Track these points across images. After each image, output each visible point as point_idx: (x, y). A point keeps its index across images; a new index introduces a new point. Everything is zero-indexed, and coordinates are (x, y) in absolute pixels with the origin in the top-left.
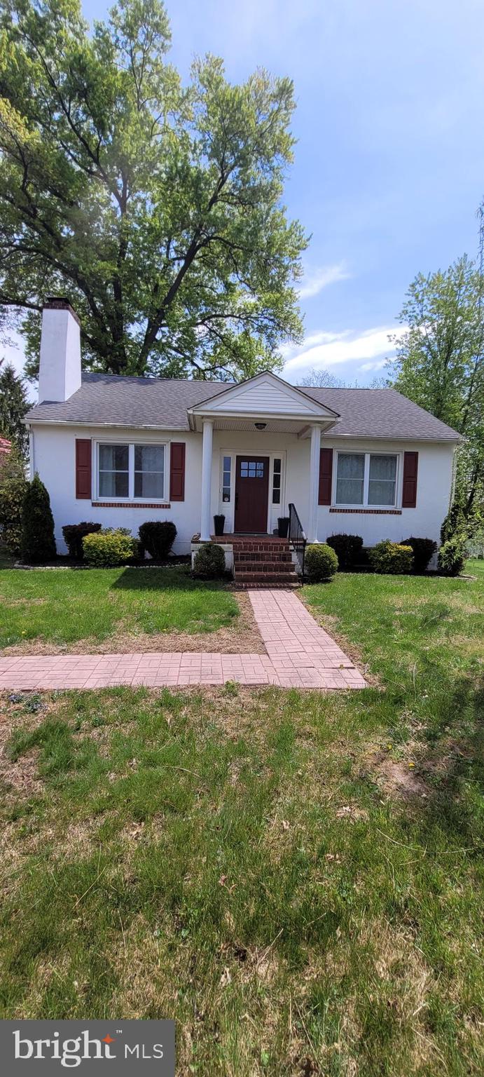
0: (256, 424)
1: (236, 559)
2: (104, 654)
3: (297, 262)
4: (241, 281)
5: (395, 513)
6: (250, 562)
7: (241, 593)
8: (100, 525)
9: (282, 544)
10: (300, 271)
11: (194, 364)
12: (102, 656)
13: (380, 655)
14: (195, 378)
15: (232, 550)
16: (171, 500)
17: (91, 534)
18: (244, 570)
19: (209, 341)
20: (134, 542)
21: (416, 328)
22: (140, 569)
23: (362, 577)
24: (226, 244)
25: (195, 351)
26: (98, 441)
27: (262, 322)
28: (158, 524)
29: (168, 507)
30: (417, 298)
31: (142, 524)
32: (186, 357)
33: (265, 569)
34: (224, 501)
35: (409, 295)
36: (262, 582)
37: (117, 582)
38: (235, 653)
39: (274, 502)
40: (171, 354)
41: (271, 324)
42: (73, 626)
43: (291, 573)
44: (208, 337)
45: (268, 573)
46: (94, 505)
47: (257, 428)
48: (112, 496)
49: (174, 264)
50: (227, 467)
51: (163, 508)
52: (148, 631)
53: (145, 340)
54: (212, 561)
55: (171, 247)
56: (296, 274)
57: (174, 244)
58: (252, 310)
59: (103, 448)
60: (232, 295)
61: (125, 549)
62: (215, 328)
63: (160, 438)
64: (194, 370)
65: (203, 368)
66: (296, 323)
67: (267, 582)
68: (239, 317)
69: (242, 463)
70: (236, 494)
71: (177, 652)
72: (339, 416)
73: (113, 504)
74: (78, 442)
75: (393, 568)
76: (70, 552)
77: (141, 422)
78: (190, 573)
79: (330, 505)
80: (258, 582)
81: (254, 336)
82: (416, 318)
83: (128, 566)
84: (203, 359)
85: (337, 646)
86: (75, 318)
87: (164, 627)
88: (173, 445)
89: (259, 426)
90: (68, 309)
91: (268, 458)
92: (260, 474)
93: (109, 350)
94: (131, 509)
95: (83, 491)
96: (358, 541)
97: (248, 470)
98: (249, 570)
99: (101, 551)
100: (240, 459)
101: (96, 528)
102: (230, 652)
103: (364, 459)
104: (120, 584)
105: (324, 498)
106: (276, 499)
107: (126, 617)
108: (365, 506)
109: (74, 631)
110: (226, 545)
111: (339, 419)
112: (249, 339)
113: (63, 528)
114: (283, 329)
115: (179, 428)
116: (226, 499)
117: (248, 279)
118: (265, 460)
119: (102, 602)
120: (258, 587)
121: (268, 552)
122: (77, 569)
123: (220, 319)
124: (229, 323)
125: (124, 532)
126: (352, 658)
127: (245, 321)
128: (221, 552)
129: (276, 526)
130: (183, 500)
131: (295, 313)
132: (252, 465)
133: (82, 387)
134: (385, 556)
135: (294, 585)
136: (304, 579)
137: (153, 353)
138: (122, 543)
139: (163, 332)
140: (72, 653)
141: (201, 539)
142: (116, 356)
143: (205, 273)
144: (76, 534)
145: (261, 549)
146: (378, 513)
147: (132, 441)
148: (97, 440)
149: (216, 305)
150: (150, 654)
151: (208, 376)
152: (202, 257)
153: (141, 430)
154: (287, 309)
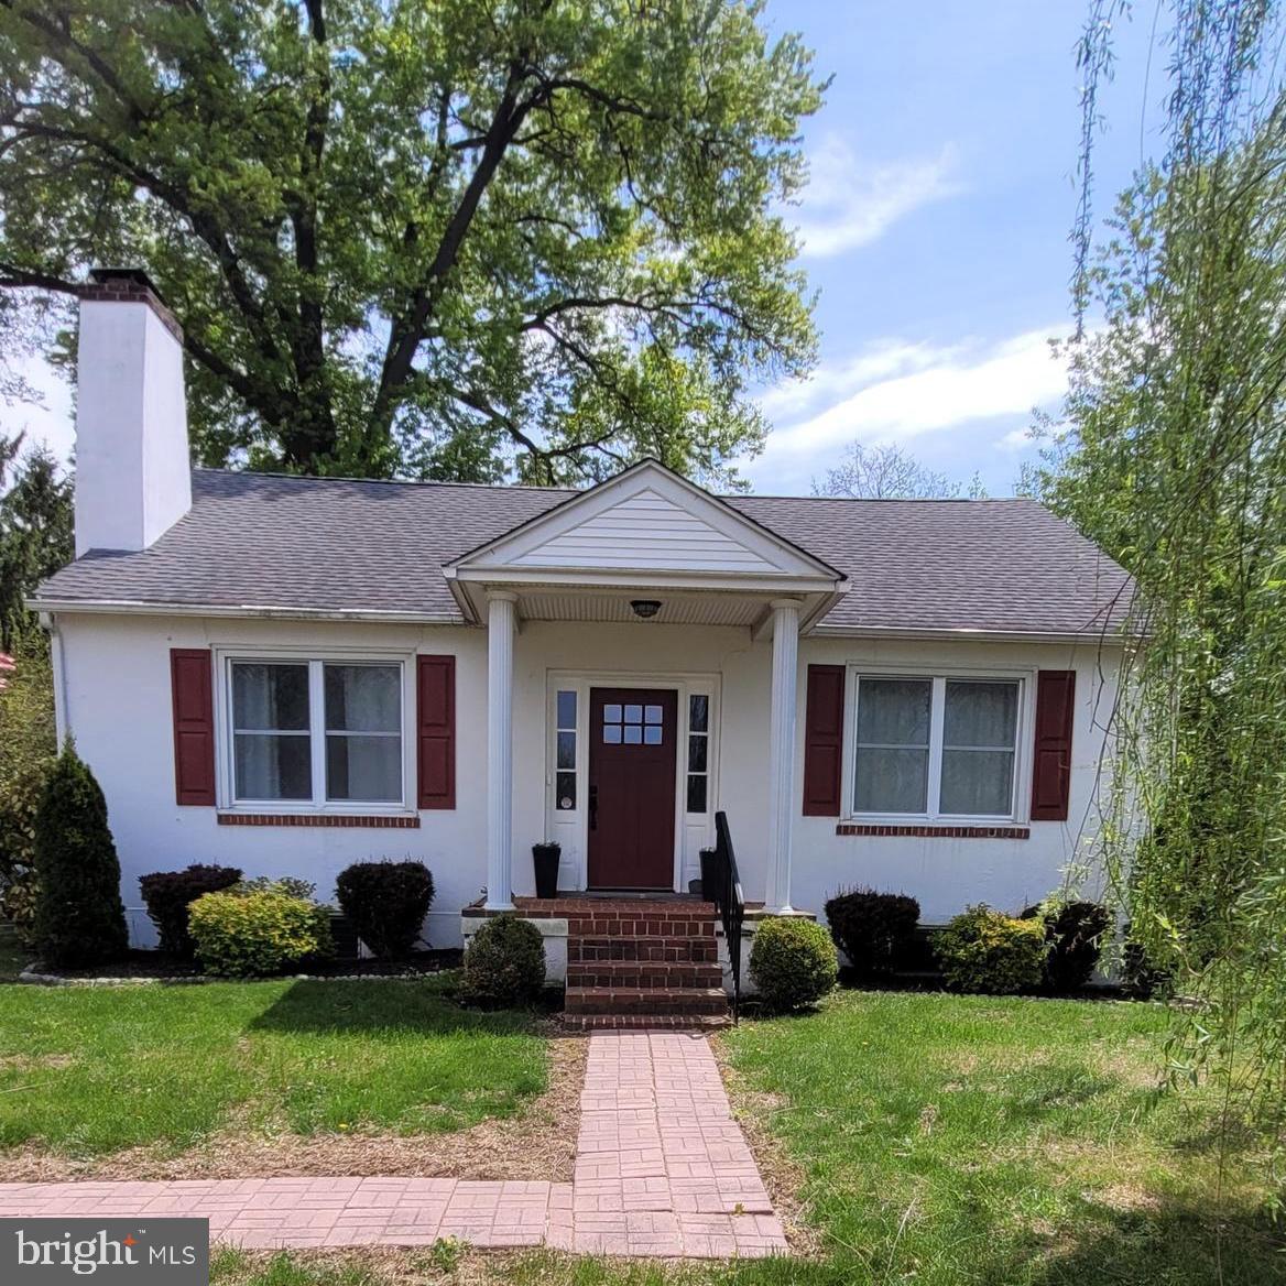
0: (635, 604)
1: (573, 955)
2: (175, 1179)
3: (793, 149)
4: (640, 203)
5: (1012, 836)
6: (610, 963)
7: (573, 1041)
8: (239, 873)
9: (697, 917)
10: (800, 172)
11: (519, 438)
12: (167, 1183)
13: (849, 1182)
14: (525, 477)
15: (566, 934)
16: (420, 806)
17: (208, 896)
18: (589, 983)
19: (561, 374)
20: (319, 914)
21: (1127, 321)
22: (332, 983)
23: (900, 1001)
24: (596, 97)
25: (520, 401)
26: (230, 654)
27: (700, 315)
28: (386, 869)
29: (414, 823)
30: (1135, 233)
31: (345, 867)
32: (497, 420)
33: (645, 980)
34: (559, 807)
35: (1114, 224)
36: (635, 1014)
37: (265, 1014)
38: (494, 1179)
39: (691, 808)
40: (457, 412)
41: (724, 322)
42: (119, 1116)
43: (712, 992)
44: (555, 361)
45: (652, 992)
46: (224, 820)
47: (638, 612)
48: (272, 797)
49: (460, 160)
50: (566, 716)
51: (401, 826)
52: (304, 1129)
53: (385, 377)
54: (507, 961)
55: (450, 112)
56: (788, 183)
57: (458, 103)
58: (674, 283)
59: (240, 670)
60: (620, 243)
61: (294, 933)
62: (574, 337)
63: (387, 644)
64: (521, 457)
65: (545, 447)
66: (794, 318)
67: (647, 1013)
68: (638, 305)
69: (607, 707)
70: (592, 790)
71: (352, 1174)
72: (844, 578)
73: (271, 817)
74: (178, 657)
75: (993, 979)
76: (163, 941)
77: (336, 602)
78: (455, 992)
79: (838, 815)
80: (624, 1013)
81: (682, 356)
82: (1127, 291)
83: (305, 977)
84: (545, 424)
85: (754, 1165)
86: (166, 323)
87: (345, 1120)
88: (424, 662)
89: (642, 607)
90: (144, 299)
91: (675, 692)
92: (655, 737)
93: (286, 405)
94: (318, 831)
95: (194, 785)
96: (908, 908)
97: (623, 724)
98: (604, 982)
99: (234, 939)
100: (600, 697)
101: (226, 879)
102: (482, 1177)
103: (930, 689)
104: (276, 1019)
105: (821, 796)
106: (697, 802)
107: (259, 1098)
108: (933, 817)
109: (118, 1127)
110: (552, 921)
111: (844, 587)
112: (668, 366)
113: (142, 879)
114: (759, 335)
115: (435, 617)
116: (566, 802)
117: (659, 199)
118: (668, 699)
119: (212, 1061)
120: (620, 1026)
121: (656, 938)
122: (172, 984)
123: (588, 310)
124: (612, 322)
125: (295, 889)
126: (777, 1190)
127: (655, 314)
128: (535, 939)
129: (695, 872)
130: (452, 805)
131: (791, 288)
132: (633, 712)
133: (193, 511)
134: (972, 947)
135: (713, 1020)
136: (744, 1007)
137: (401, 413)
138: (286, 916)
139: (433, 351)
140: (99, 1177)
141: (487, 906)
142: (304, 422)
143: (550, 182)
144: (170, 894)
145: (641, 931)
146: (964, 835)
147: (316, 654)
148: (226, 649)
149: (573, 273)
150: (284, 1180)
151: (562, 471)
152: (535, 136)
153: (337, 623)
154: (771, 278)
